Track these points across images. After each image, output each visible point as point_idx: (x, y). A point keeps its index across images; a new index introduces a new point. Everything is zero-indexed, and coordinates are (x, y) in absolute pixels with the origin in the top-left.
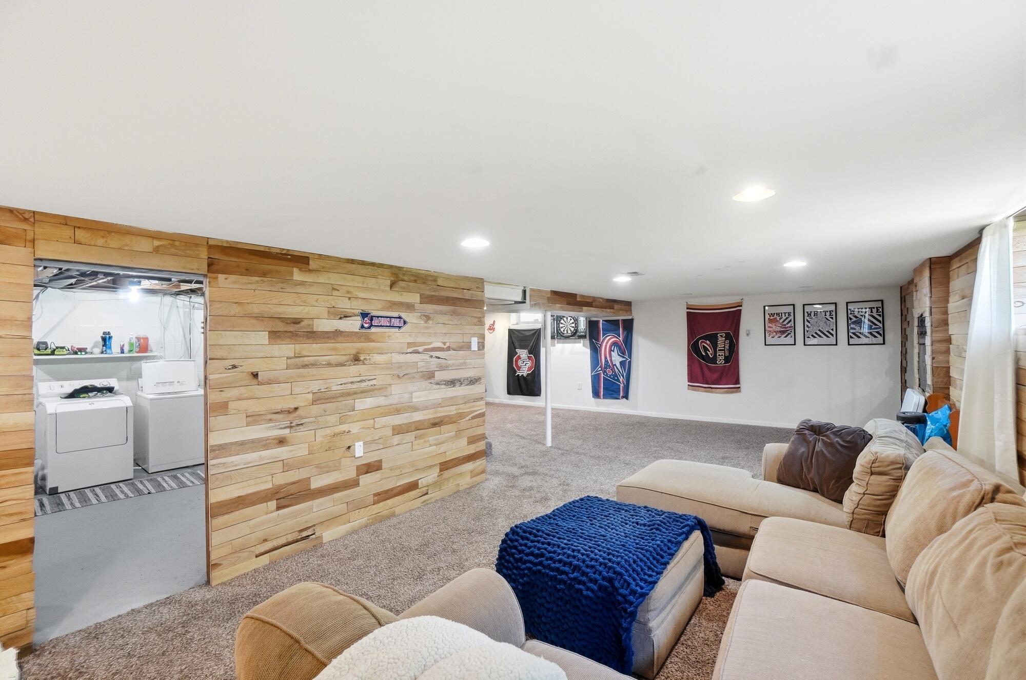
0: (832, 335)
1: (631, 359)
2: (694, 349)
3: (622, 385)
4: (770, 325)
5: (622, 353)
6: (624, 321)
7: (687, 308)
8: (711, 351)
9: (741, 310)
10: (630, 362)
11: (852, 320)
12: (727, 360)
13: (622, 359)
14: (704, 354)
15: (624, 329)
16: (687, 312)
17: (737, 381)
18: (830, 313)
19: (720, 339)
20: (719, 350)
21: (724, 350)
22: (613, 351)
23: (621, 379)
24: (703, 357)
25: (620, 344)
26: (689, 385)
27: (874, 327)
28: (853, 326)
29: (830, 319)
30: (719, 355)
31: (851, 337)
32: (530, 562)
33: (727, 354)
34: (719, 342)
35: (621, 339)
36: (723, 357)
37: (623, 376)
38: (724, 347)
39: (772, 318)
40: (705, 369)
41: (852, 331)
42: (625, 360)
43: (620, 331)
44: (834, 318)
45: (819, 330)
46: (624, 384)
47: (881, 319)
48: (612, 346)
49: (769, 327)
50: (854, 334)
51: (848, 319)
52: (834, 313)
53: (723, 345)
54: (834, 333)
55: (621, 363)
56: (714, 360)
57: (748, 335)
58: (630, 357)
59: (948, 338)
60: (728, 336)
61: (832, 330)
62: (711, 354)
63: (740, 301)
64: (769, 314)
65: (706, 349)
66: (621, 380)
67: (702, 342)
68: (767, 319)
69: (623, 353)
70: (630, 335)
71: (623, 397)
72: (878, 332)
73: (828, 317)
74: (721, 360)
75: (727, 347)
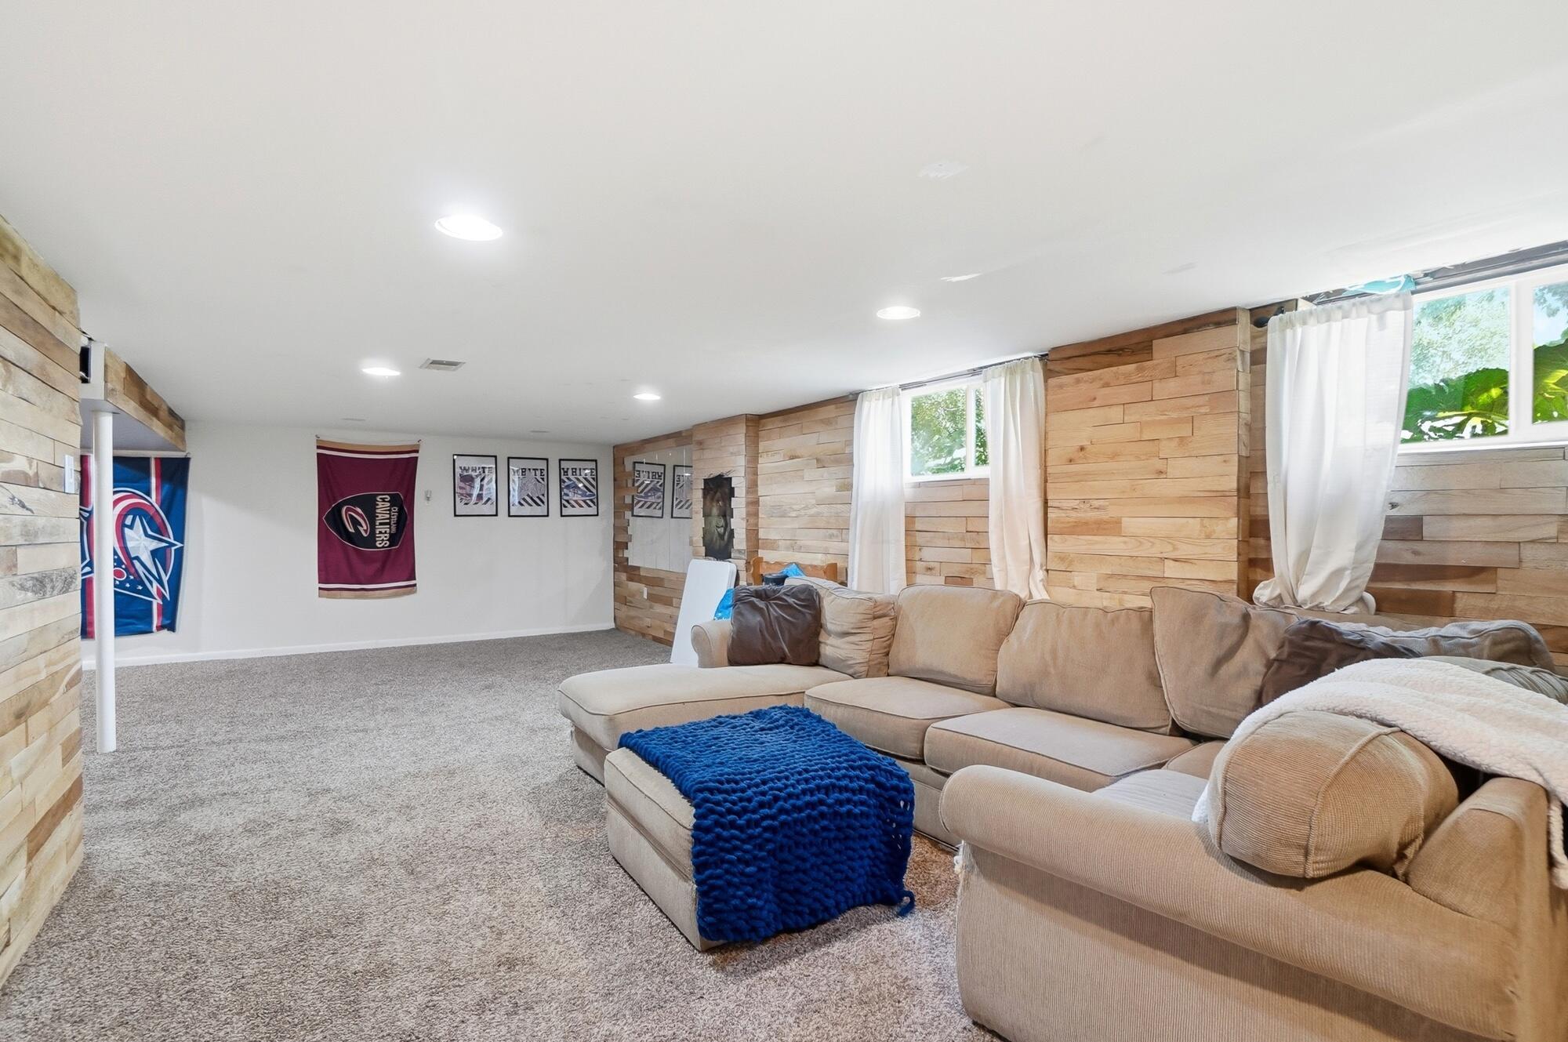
0: (543, 502)
1: (182, 542)
2: (331, 522)
3: (156, 603)
4: (462, 485)
5: (156, 528)
6: (161, 461)
7: (318, 447)
8: (364, 524)
9: (417, 458)
10: (180, 553)
11: (566, 484)
12: (393, 539)
13: (155, 545)
14: (352, 530)
15: (161, 477)
16: (318, 454)
17: (412, 576)
18: (542, 473)
19: (380, 504)
20: (381, 524)
21: (389, 524)
22: (131, 527)
23: (154, 588)
24: (349, 537)
25: (152, 513)
26: (320, 589)
27: (588, 493)
28: (565, 491)
29: (541, 480)
30: (380, 533)
31: (565, 507)
32: (765, 817)
33: (394, 530)
34: (378, 511)
35: (153, 499)
36: (387, 535)
37: (160, 581)
38: (390, 519)
39: (465, 474)
40: (354, 557)
41: (565, 498)
42: (167, 547)
43: (149, 482)
44: (546, 480)
45: (528, 495)
46: (163, 597)
47: (594, 483)
48: (126, 516)
49: (461, 488)
50: (568, 501)
51: (561, 481)
52: (545, 473)
53: (388, 516)
54: (545, 500)
55: (154, 553)
56: (371, 541)
57: (428, 499)
58: (180, 536)
59: (755, 500)
60: (394, 501)
61: (543, 495)
62: (366, 531)
63: (416, 443)
64: (461, 468)
65: (355, 523)
66: (154, 591)
67: (348, 510)
68: (457, 476)
69: (160, 530)
70: (179, 492)
71: (160, 628)
72: (591, 500)
73: (538, 477)
74: (382, 541)
75: (394, 518)
